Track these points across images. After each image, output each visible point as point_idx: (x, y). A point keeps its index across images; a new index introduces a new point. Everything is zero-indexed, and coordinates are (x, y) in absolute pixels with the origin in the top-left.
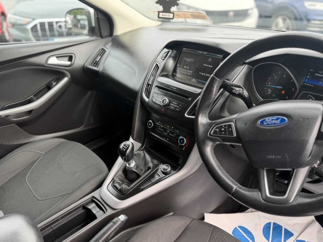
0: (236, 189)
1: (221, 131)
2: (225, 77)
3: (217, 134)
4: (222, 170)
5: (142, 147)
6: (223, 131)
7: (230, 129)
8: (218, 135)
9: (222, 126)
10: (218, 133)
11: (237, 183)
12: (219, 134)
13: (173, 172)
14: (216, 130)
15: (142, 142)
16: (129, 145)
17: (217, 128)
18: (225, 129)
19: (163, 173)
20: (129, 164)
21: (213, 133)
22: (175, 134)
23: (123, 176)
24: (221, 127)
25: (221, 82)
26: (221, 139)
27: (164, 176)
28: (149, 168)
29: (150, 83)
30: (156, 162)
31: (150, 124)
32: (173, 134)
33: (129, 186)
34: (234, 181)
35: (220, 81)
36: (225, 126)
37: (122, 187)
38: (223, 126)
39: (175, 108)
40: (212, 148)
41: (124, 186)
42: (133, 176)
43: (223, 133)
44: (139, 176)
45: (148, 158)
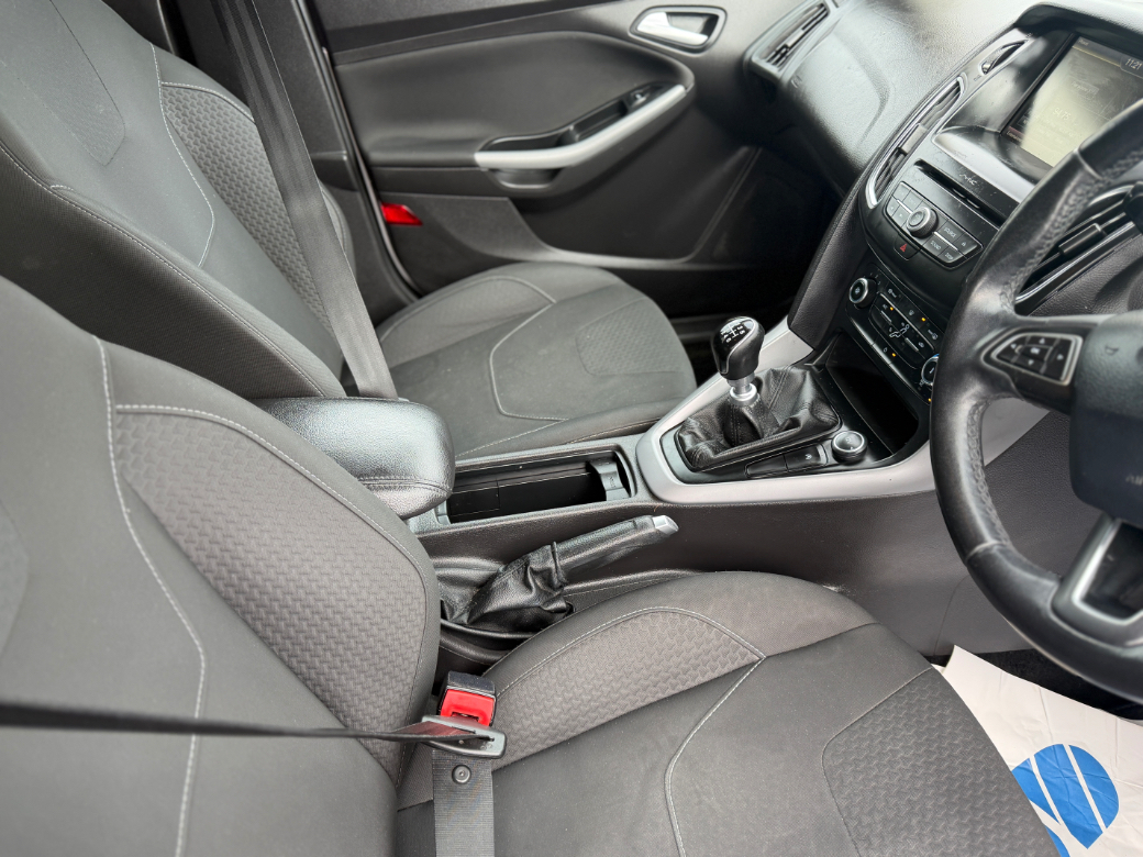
0: (987, 550)
1: (1026, 354)
2: (1120, 166)
3: (1008, 361)
4: (977, 481)
5: (810, 358)
6: (1033, 357)
7: (1060, 357)
8: (1012, 366)
9: (1040, 338)
10: (1014, 359)
11: (1004, 534)
12: (1016, 364)
13: (868, 461)
14: (1013, 346)
15: (817, 343)
16: (747, 331)
17: (1017, 342)
18: (1043, 351)
19: (836, 454)
20: (737, 392)
21: (999, 356)
22: (921, 345)
23: (716, 421)
24: (1035, 340)
25: (1097, 181)
26: (1013, 380)
27: (832, 461)
28: (795, 423)
29: (906, 148)
30: (826, 414)
31: (857, 291)
32: (916, 340)
33: (716, 453)
34: (998, 523)
35: (1092, 177)
36: (1049, 341)
37: (697, 448)
38: (1042, 341)
39: (946, 249)
40: (976, 406)
41: (705, 448)
42: (741, 430)
43: (1031, 362)
44: (756, 435)
45: (808, 393)
